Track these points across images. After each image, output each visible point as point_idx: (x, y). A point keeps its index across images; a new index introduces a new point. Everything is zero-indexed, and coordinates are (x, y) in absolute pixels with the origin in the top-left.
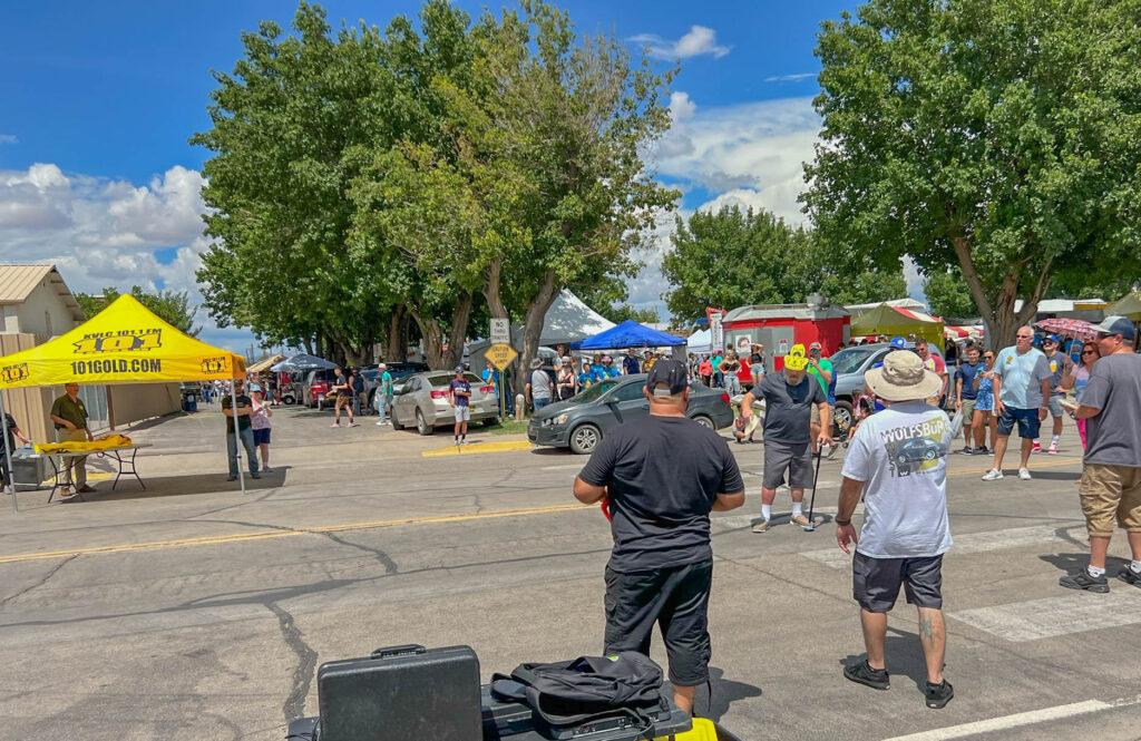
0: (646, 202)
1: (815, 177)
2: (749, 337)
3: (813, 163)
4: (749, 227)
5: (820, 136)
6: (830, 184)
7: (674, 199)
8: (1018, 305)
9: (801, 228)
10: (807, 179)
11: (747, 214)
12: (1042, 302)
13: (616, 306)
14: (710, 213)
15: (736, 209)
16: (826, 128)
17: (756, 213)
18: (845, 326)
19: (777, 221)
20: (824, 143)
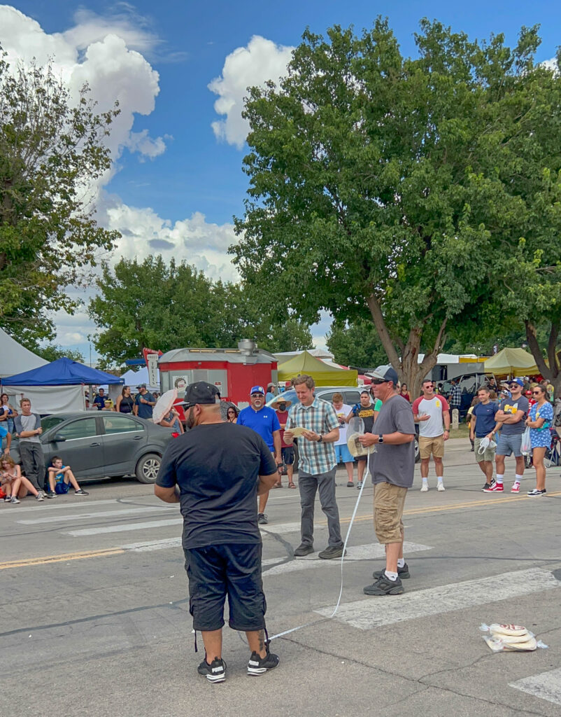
0: (85, 240)
1: (245, 231)
2: (186, 378)
3: (243, 218)
4: (172, 276)
5: (248, 192)
6: (257, 239)
7: (113, 239)
8: (421, 358)
9: (220, 282)
10: (238, 231)
11: (170, 264)
12: (440, 355)
13: (43, 344)
14: (135, 262)
15: (160, 259)
16: (253, 186)
17: (178, 265)
18: (273, 371)
19: (199, 274)
20: (252, 200)
